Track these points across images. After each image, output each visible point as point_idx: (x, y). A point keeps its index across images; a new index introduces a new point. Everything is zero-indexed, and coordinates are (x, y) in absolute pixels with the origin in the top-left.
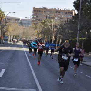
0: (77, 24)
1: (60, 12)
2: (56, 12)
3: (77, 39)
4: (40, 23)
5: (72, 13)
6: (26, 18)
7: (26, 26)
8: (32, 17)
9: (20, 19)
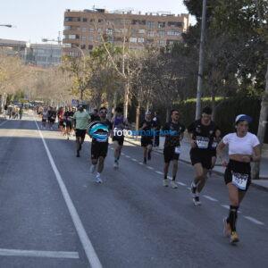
0: (197, 58)
1: (144, 22)
2: (134, 22)
3: (196, 100)
4: (86, 57)
5: (180, 25)
6: (45, 40)
7: (44, 66)
8: (62, 37)
9: (28, 45)
